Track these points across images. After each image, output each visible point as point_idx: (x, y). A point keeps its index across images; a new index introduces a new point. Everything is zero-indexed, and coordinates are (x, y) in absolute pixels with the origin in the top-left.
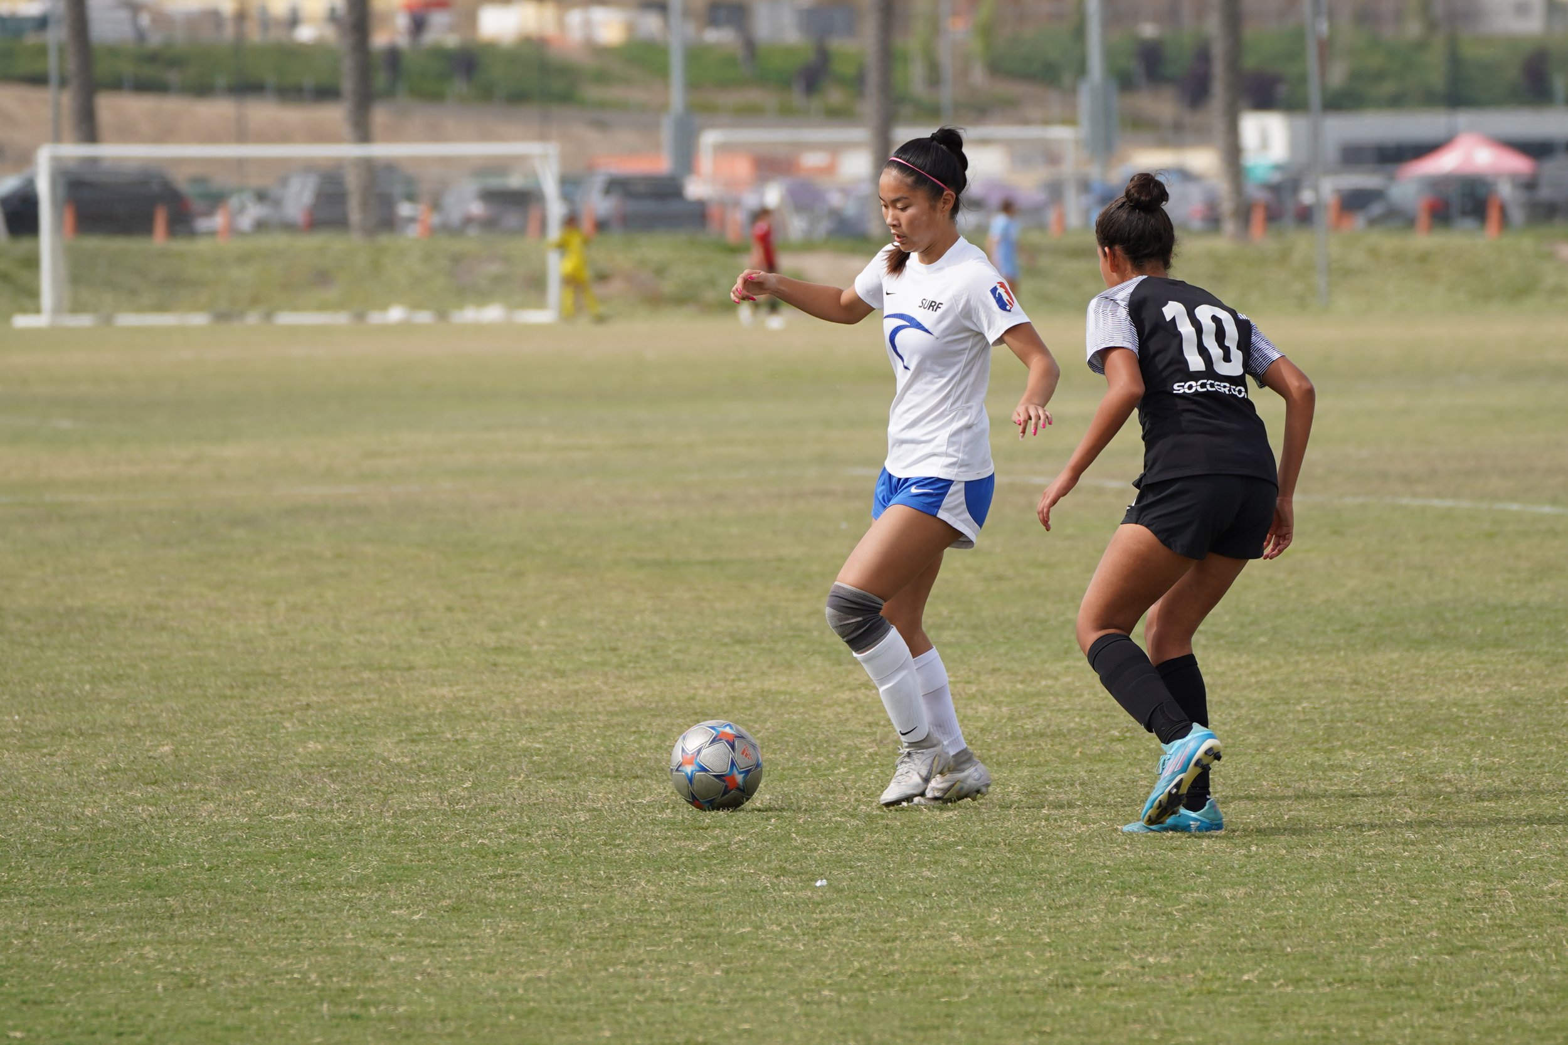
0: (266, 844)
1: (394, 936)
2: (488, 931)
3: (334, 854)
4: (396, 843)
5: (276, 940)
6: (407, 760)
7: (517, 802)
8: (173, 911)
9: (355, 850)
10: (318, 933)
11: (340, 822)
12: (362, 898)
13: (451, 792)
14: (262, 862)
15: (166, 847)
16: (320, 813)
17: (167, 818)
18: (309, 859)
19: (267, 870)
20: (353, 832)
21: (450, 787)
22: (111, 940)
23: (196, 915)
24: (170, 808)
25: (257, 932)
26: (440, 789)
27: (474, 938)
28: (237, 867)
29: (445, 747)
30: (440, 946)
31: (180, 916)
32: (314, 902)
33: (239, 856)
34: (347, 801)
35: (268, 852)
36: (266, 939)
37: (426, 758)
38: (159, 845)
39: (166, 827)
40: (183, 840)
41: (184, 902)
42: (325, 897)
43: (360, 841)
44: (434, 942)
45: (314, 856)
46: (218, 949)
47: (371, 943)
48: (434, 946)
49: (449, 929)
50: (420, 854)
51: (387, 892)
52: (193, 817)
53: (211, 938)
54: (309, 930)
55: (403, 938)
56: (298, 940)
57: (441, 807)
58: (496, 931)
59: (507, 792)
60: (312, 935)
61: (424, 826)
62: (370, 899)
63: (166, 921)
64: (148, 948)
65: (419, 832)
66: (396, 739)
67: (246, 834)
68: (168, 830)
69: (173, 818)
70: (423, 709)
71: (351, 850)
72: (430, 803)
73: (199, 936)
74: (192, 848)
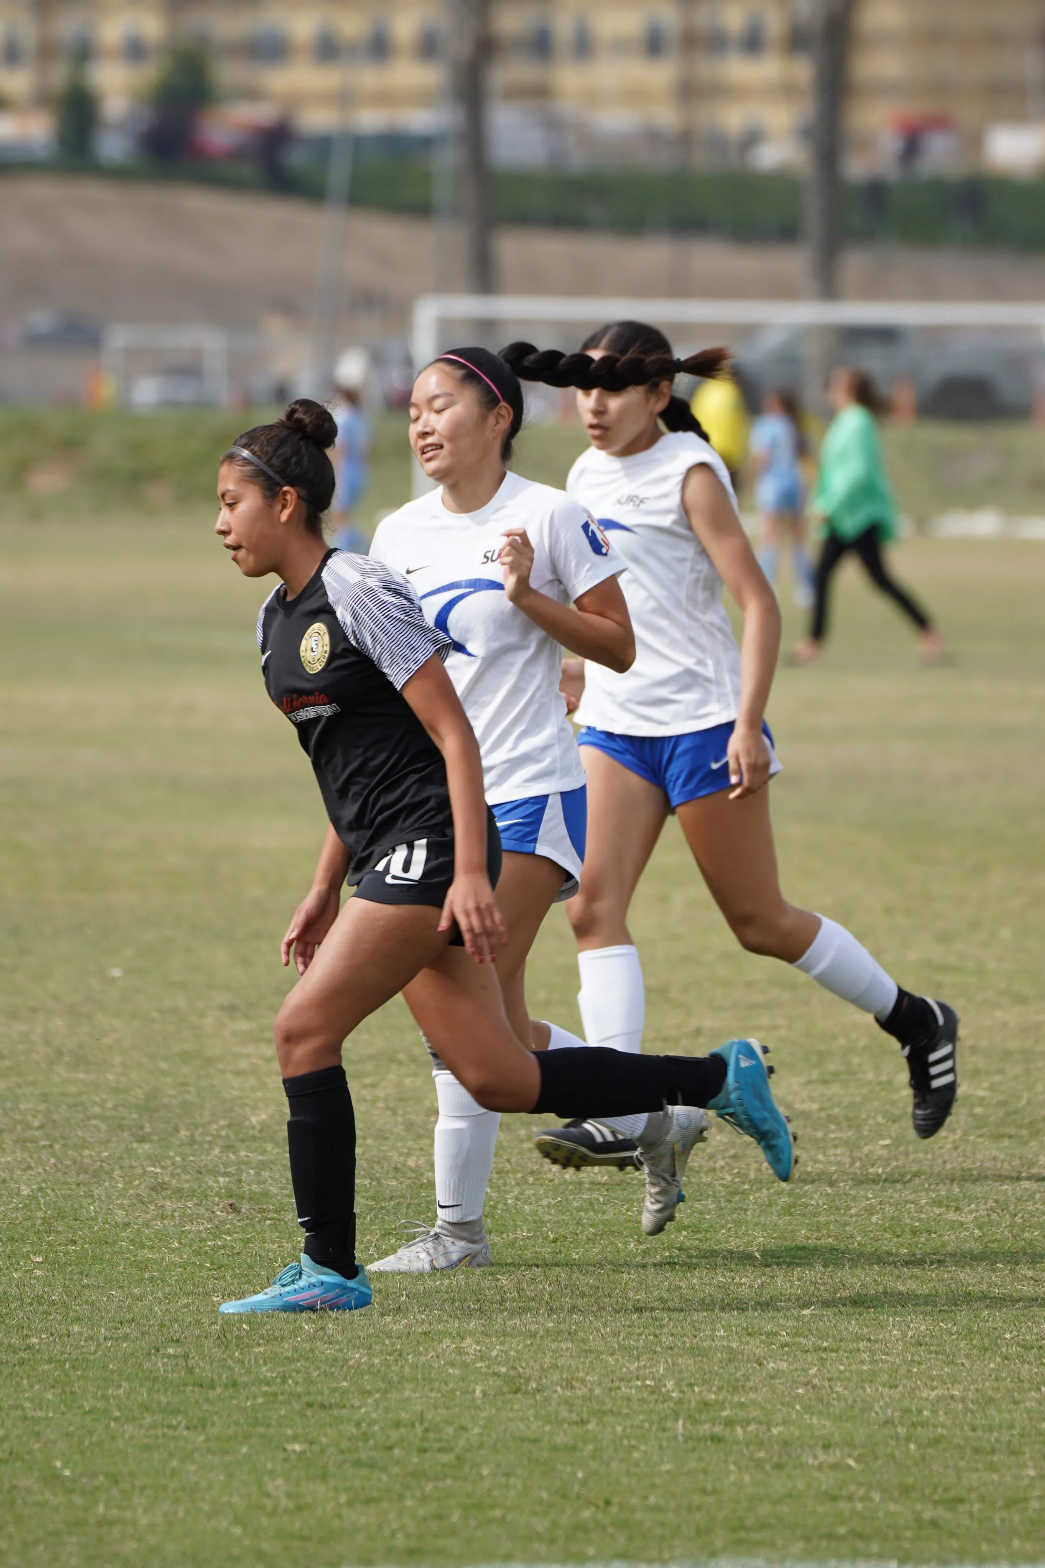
0: (627, 1210)
1: (776, 1334)
2: (895, 1332)
3: (711, 1226)
4: (791, 1214)
5: (628, 1336)
6: (815, 1106)
7: (949, 1166)
8: (505, 1293)
9: (738, 1223)
10: (682, 1327)
11: (723, 1185)
12: (741, 1284)
13: (866, 1150)
14: (620, 1234)
15: (503, 1210)
16: (698, 1172)
17: (508, 1172)
18: (679, 1231)
19: (626, 1244)
20: (737, 1197)
21: (866, 1144)
22: (425, 1327)
23: (533, 1299)
24: (513, 1160)
25: (605, 1325)
26: (851, 1145)
27: (876, 1341)
28: (589, 1239)
29: (865, 1091)
30: (832, 1351)
31: (514, 1300)
32: (680, 1288)
33: (592, 1226)
34: (734, 1157)
35: (629, 1221)
36: (616, 1334)
37: (839, 1104)
38: (494, 1207)
39: (505, 1184)
40: (525, 1203)
41: (519, 1282)
42: (695, 1281)
43: (746, 1210)
44: (825, 1344)
45: (685, 1228)
46: (556, 1344)
47: (748, 1343)
48: (825, 1349)
49: (846, 1329)
50: (818, 1230)
51: (772, 1277)
52: (539, 1173)
53: (548, 1331)
54: (672, 1323)
55: (787, 1338)
56: (656, 1336)
57: (851, 1170)
58: (905, 1334)
59: (938, 1152)
60: (675, 1331)
61: (827, 1194)
62: (751, 1286)
63: (495, 1306)
64: (468, 1340)
65: (820, 1202)
66: (803, 1079)
67: (604, 1196)
68: (508, 1188)
69: (515, 1172)
70: (842, 1041)
71: (734, 1221)
72: (838, 1163)
73: (533, 1327)
74: (534, 1213)
